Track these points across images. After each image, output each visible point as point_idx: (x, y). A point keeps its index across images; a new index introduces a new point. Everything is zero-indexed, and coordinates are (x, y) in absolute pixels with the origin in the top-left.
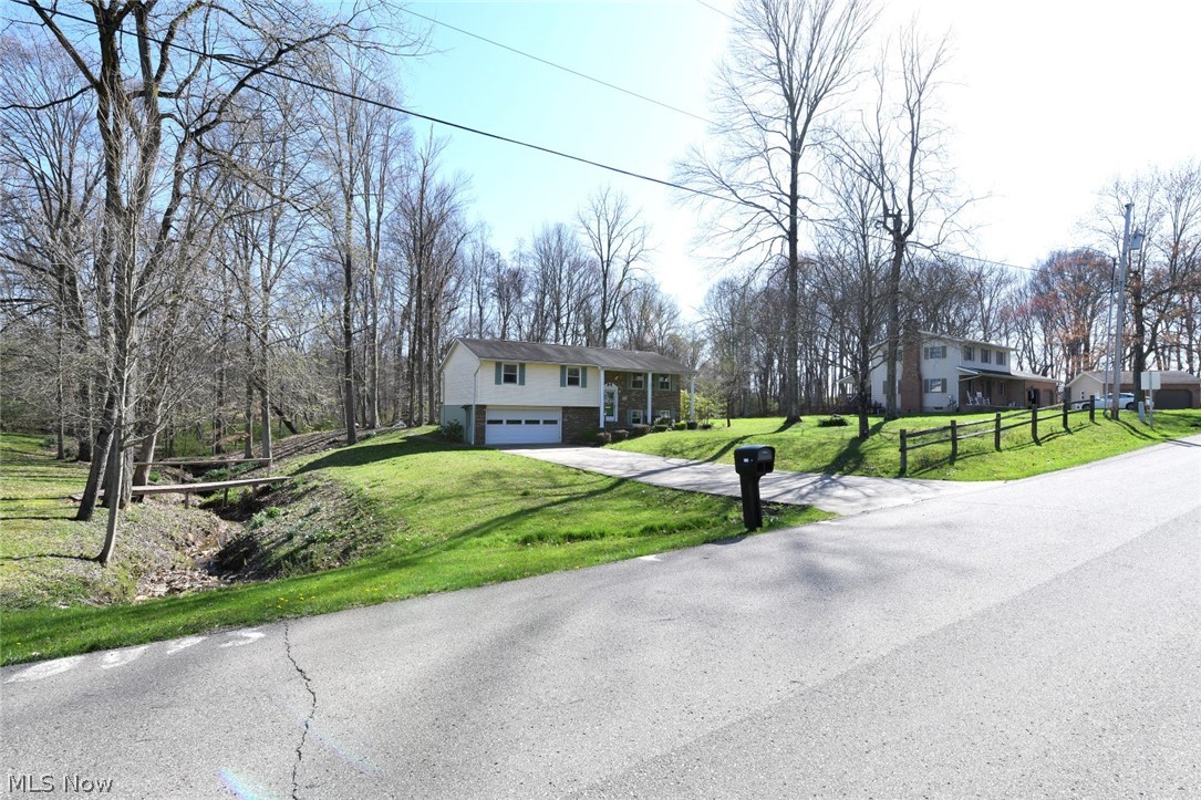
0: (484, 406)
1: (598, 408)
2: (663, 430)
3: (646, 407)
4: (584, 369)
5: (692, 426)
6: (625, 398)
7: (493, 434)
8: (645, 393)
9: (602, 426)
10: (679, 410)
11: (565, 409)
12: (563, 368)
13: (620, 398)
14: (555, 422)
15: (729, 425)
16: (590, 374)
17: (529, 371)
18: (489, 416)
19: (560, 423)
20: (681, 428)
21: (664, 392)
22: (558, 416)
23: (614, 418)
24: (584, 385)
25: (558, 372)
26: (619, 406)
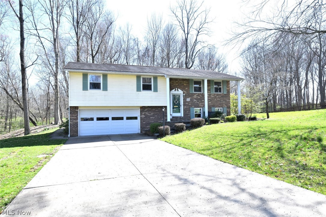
0: (77, 108)
1: (166, 107)
2: (216, 122)
3: (204, 106)
4: (155, 78)
5: (240, 119)
6: (188, 100)
7: (84, 128)
8: (203, 95)
9: (169, 120)
10: (229, 107)
11: (143, 108)
12: (138, 77)
13: (185, 100)
14: (136, 118)
15: (268, 117)
16: (159, 81)
17: (110, 79)
18: (82, 115)
19: (139, 118)
20: (232, 120)
21: (218, 95)
22: (137, 114)
23: (181, 114)
24: (156, 90)
25: (134, 80)
26: (184, 105)
